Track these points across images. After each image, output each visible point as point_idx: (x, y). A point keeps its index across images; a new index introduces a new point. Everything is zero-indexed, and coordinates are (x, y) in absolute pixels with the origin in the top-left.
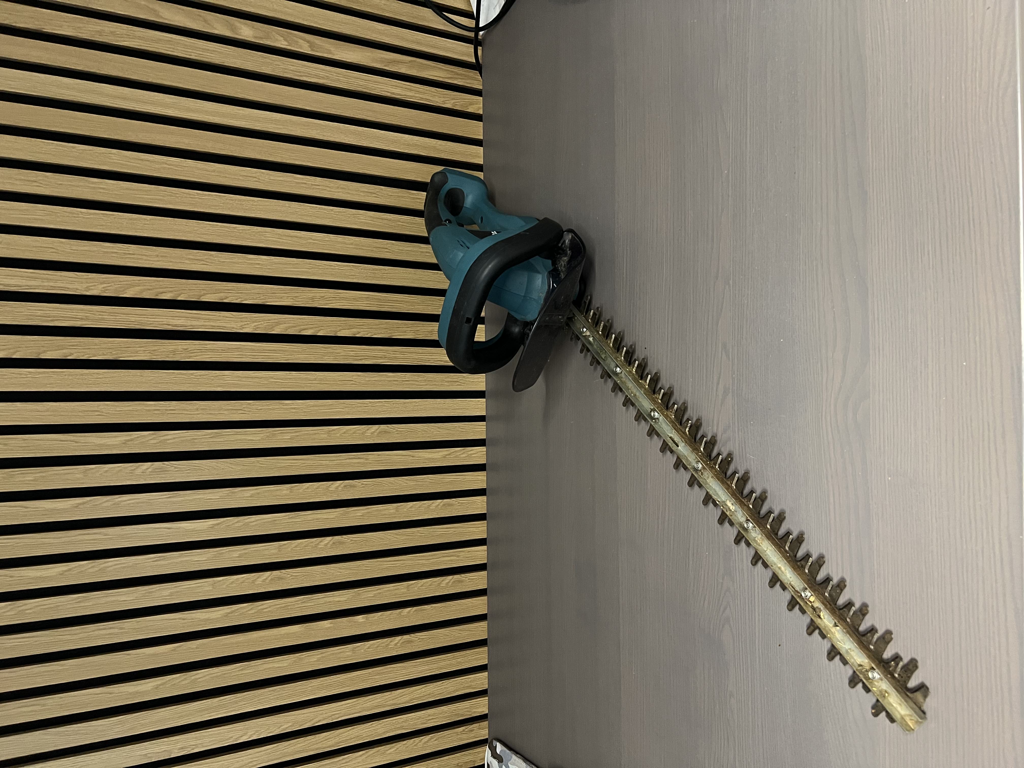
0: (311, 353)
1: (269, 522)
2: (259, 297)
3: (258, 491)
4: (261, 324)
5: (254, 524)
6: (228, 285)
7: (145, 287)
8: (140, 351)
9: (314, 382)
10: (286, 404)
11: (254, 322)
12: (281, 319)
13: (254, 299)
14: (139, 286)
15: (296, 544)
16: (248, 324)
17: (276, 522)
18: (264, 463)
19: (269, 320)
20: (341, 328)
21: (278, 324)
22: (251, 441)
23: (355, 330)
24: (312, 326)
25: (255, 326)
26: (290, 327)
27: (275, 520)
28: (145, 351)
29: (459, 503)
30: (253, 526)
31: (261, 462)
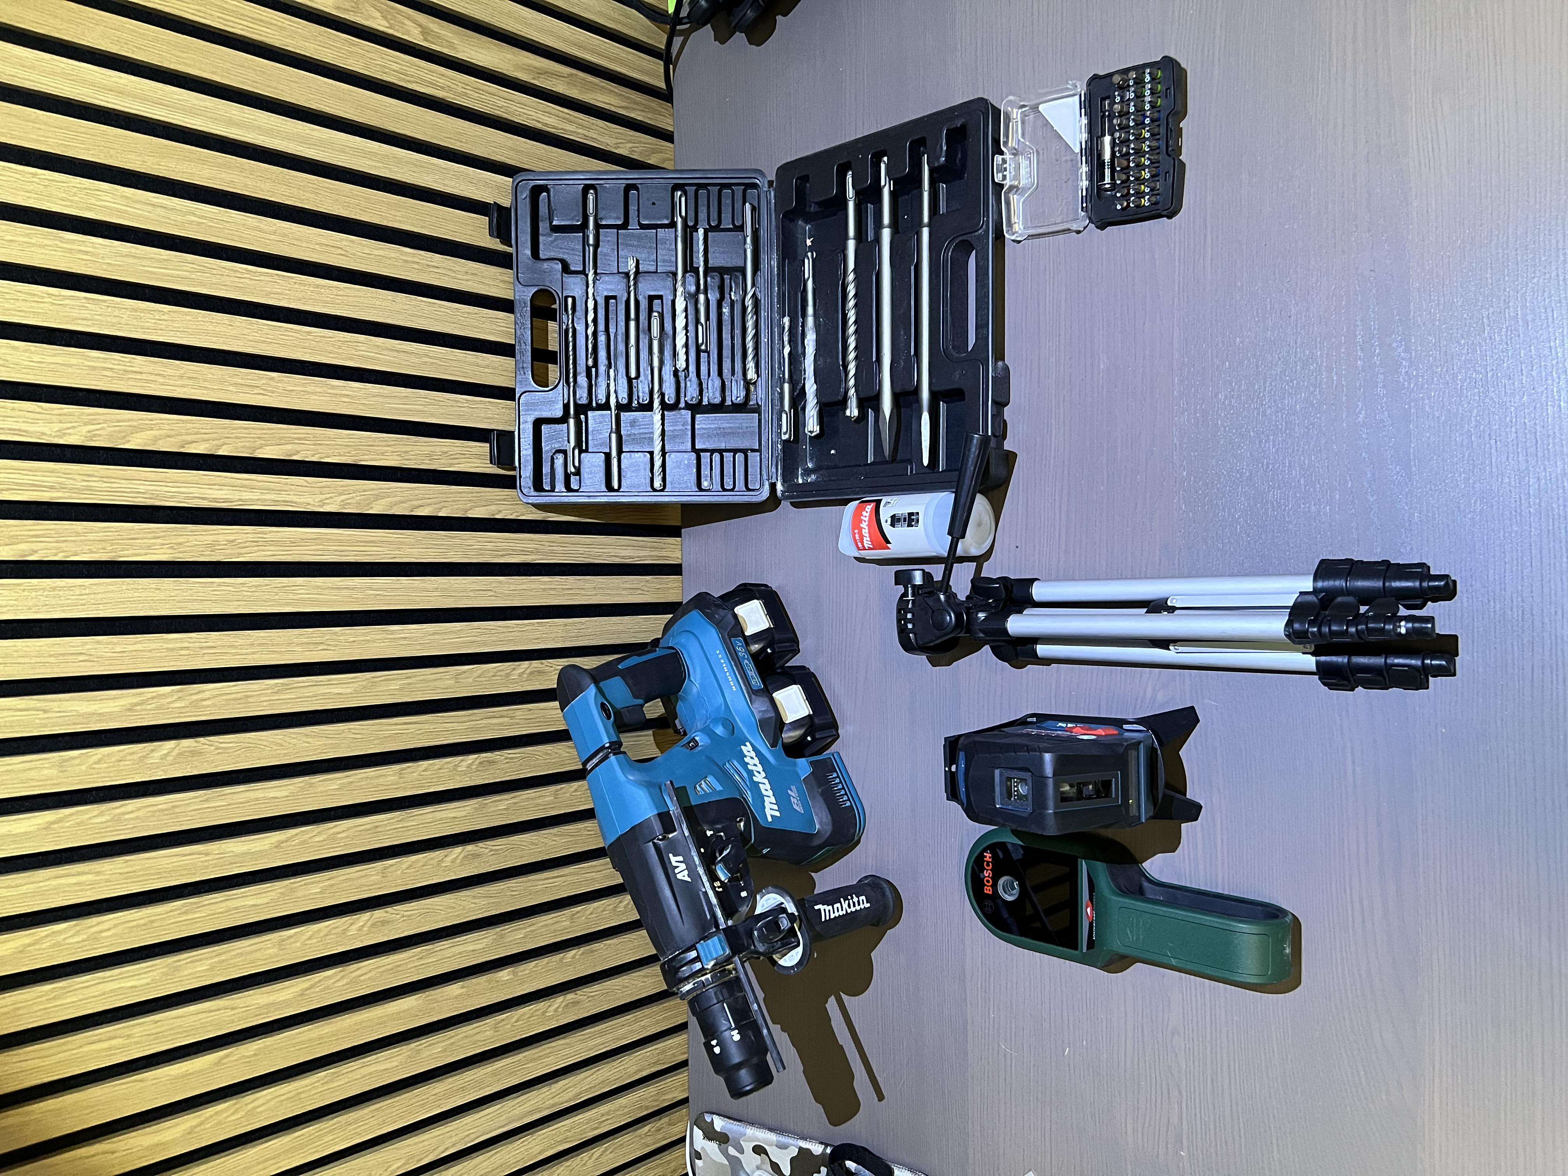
1: (367, 830)
2: (349, 453)
3: (350, 779)
4: (353, 498)
5: (343, 835)
6: (300, 431)
7: (162, 432)
8: (154, 544)
10: (392, 632)
11: (341, 494)
12: (383, 489)
13: (340, 455)
14: (152, 429)
15: (409, 863)
17: (379, 829)
18: (358, 731)
19: (365, 491)
20: (473, 504)
22: (338, 696)
23: (493, 508)
24: (432, 501)
25: (343, 501)
26: (396, 504)
27: (377, 827)
28: (163, 544)
30: (342, 838)
31: (354, 731)
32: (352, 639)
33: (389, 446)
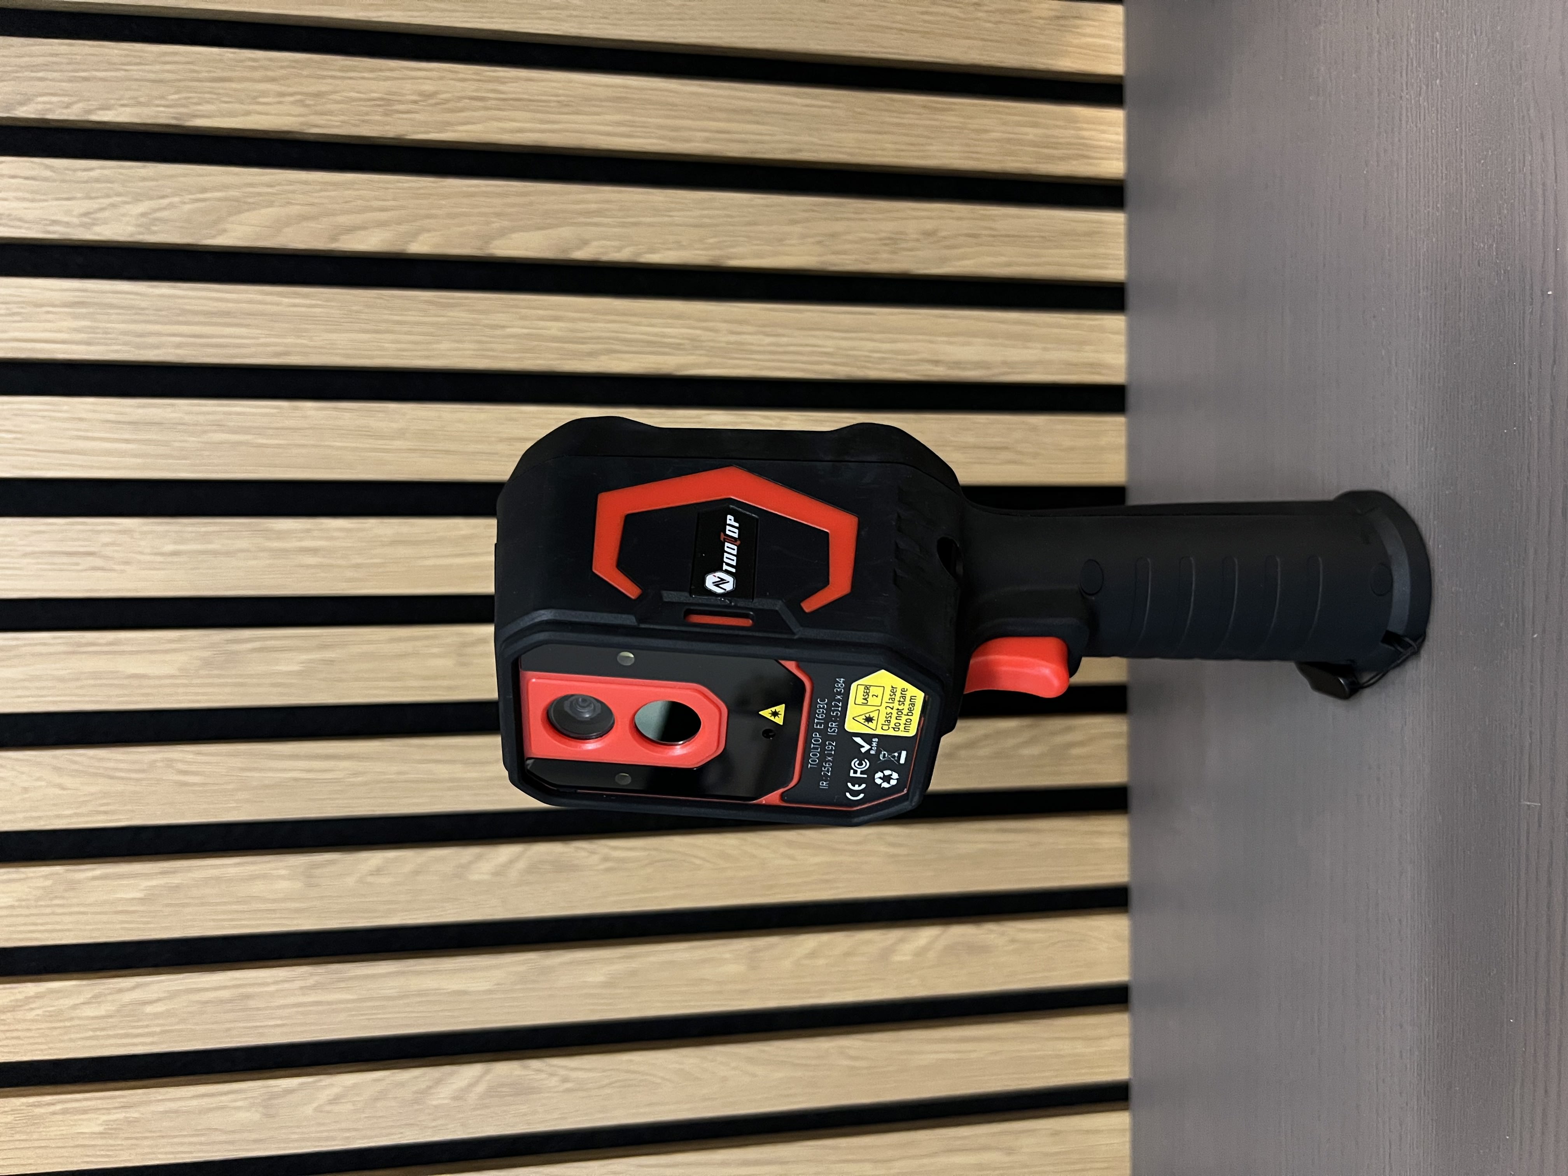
0: (383, 326)
1: (222, 1001)
2: (162, 97)
3: (175, 880)
4: (171, 206)
5: (159, 1008)
9: (398, 444)
10: (281, 535)
11: (138, 198)
12: (251, 185)
13: (140, 104)
15: (335, 1090)
16: (113, 206)
17: (252, 1003)
18: (193, 768)
19: (204, 190)
20: (506, 223)
21: (239, 206)
22: (135, 682)
23: (566, 233)
24: (383, 216)
25: (144, 215)
26: (288, 222)
27: (248, 997)
29: (1013, 941)
30: (157, 1016)
31: (181, 766)
32: (170, 548)
33: (273, 80)
